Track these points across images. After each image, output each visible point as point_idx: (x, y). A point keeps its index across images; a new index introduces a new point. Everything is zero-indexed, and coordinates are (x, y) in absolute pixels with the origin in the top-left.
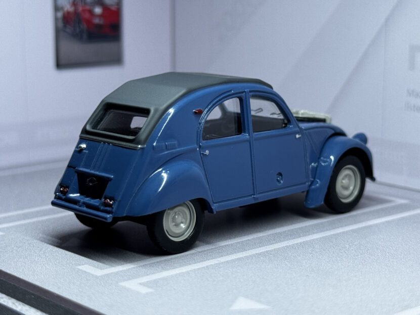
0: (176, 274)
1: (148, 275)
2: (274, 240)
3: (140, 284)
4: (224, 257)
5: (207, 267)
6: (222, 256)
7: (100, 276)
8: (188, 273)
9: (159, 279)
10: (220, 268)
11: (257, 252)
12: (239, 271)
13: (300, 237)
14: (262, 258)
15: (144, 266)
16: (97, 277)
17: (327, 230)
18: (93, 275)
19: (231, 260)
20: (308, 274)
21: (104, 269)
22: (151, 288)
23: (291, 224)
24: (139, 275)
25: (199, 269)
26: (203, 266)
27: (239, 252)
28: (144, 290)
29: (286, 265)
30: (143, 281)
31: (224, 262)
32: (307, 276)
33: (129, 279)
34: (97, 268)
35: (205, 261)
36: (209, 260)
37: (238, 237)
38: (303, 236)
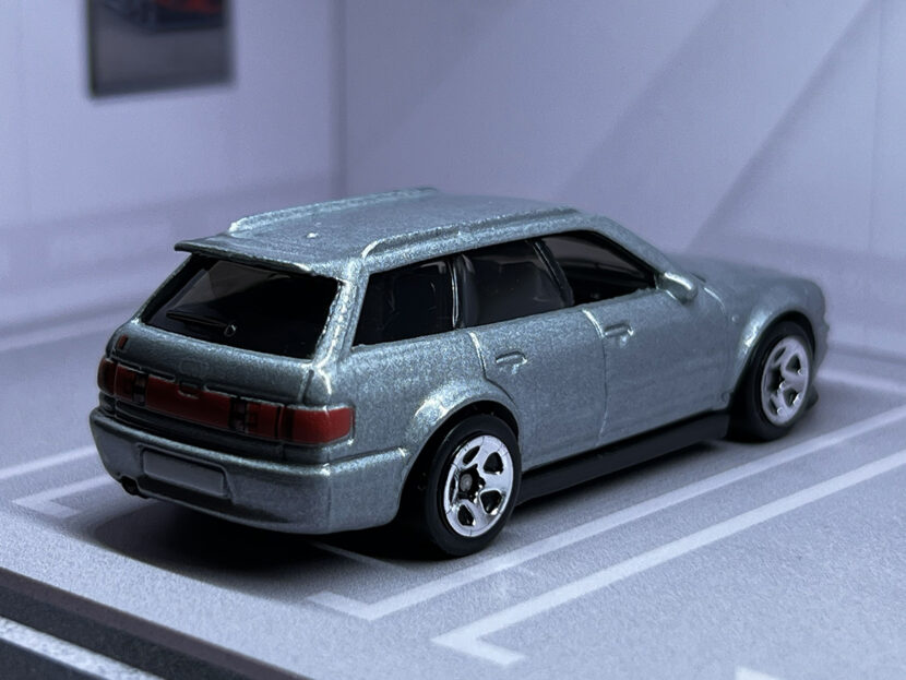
0: (553, 612)
1: (486, 614)
2: (722, 509)
3: (485, 639)
4: (635, 559)
5: (612, 586)
6: (631, 557)
7: (374, 622)
8: (576, 604)
9: (521, 624)
10: (644, 588)
11: (704, 544)
12: (692, 594)
13: (776, 498)
14: (724, 558)
15: (462, 589)
16: (370, 626)
17: (824, 479)
18: (356, 619)
19: (658, 566)
20: (857, 598)
21: (373, 602)
22: (515, 649)
23: (736, 466)
24: (468, 617)
25: (596, 594)
26: (601, 586)
27: (661, 544)
28: (504, 658)
29: (790, 574)
30: (484, 633)
31: (646, 572)
32: (858, 603)
33: (450, 628)
34: (356, 599)
35: (598, 571)
36: (605, 567)
37: (635, 503)
38: (782, 497)
